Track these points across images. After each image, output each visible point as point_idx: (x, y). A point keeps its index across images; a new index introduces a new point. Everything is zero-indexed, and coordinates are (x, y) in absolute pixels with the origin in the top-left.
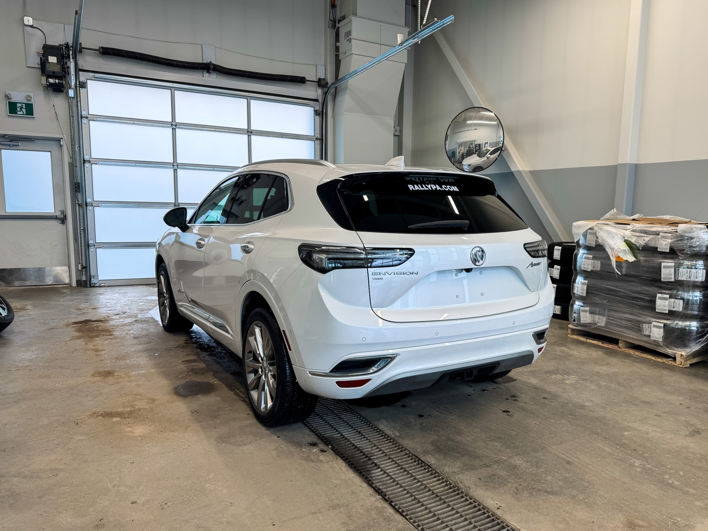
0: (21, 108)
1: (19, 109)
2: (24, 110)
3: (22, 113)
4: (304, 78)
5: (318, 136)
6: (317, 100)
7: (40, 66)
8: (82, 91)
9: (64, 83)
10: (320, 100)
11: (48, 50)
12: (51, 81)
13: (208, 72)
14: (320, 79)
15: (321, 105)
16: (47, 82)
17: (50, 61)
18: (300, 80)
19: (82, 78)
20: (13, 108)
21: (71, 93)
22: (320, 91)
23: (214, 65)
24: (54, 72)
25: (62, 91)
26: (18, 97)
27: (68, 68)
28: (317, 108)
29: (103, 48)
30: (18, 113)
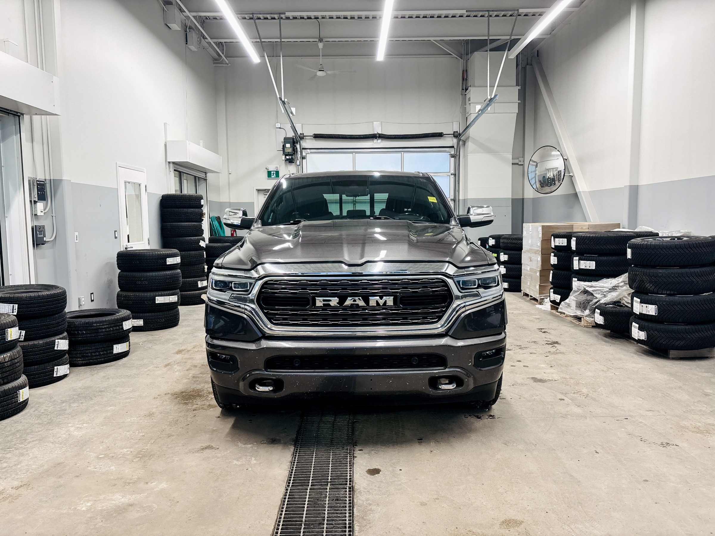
0: (274, 174)
1: (272, 175)
2: (275, 175)
3: (273, 177)
4: (442, 133)
5: (453, 172)
6: (453, 147)
7: (282, 150)
8: (304, 161)
9: (294, 157)
10: (455, 147)
11: (286, 140)
12: (287, 157)
13: (376, 139)
14: (454, 132)
15: (456, 149)
16: (285, 158)
17: (287, 147)
18: (440, 135)
19: (304, 154)
20: (269, 174)
21: (298, 163)
22: (455, 140)
23: (379, 134)
24: (289, 153)
25: (294, 162)
26: (272, 168)
27: (296, 149)
28: (453, 153)
29: (315, 134)
30: (272, 177)
